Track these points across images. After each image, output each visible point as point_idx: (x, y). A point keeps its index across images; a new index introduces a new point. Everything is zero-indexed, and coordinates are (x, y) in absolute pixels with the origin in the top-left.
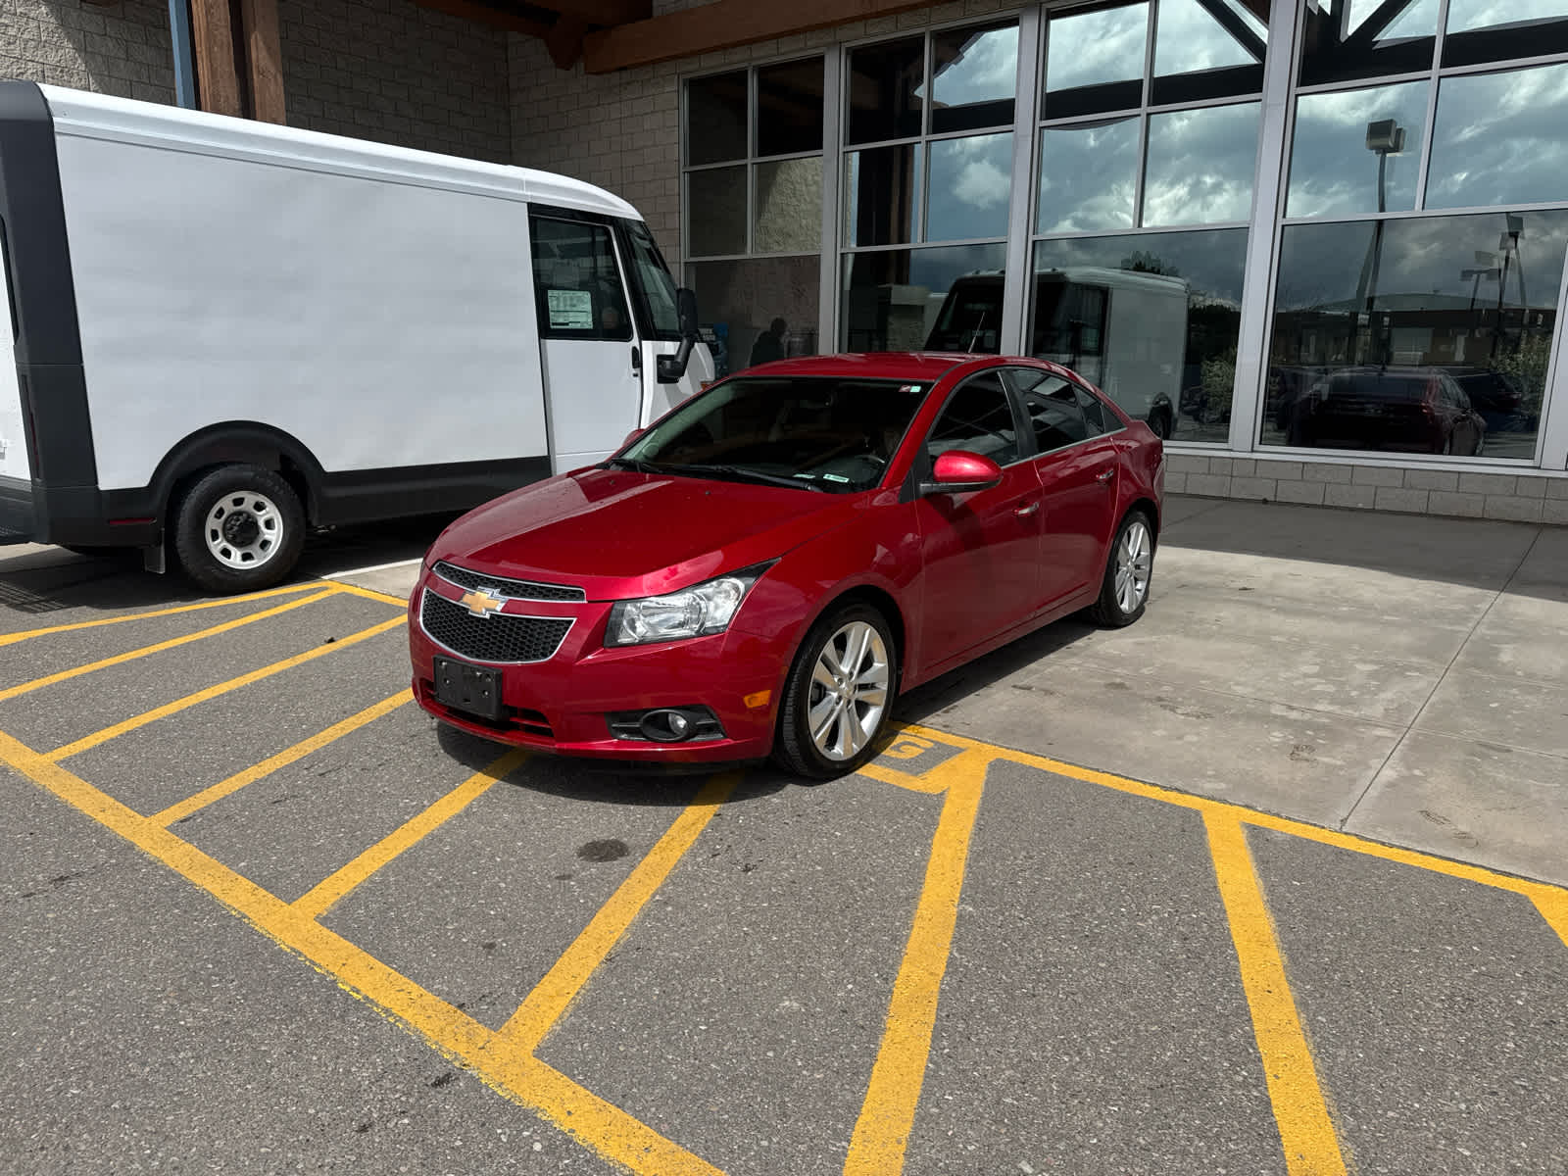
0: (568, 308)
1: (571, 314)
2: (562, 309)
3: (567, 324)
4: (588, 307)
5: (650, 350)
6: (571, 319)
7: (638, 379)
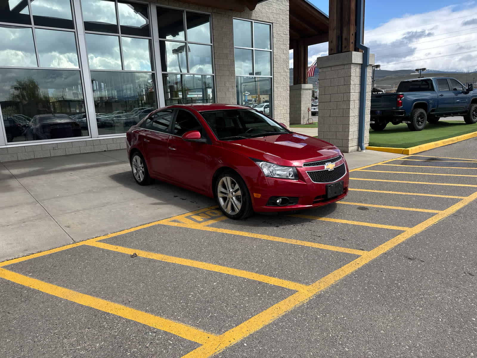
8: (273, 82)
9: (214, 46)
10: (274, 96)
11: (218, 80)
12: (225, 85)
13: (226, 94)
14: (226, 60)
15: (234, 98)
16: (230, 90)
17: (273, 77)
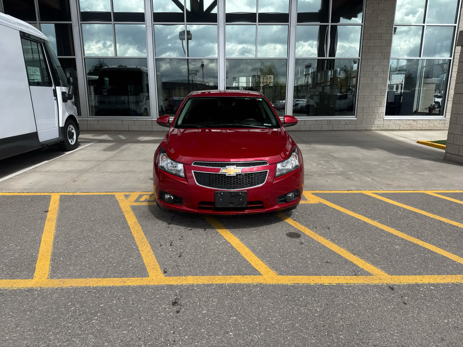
0: (34, 74)
1: (35, 76)
2: (32, 74)
3: (34, 80)
4: (39, 73)
5: (59, 90)
6: (35, 78)
7: (56, 101)
8: (453, 65)
9: (365, 26)
10: (450, 83)
11: (364, 64)
12: (373, 69)
13: (373, 80)
14: (379, 41)
15: (383, 85)
16: (379, 76)
17: (454, 59)
